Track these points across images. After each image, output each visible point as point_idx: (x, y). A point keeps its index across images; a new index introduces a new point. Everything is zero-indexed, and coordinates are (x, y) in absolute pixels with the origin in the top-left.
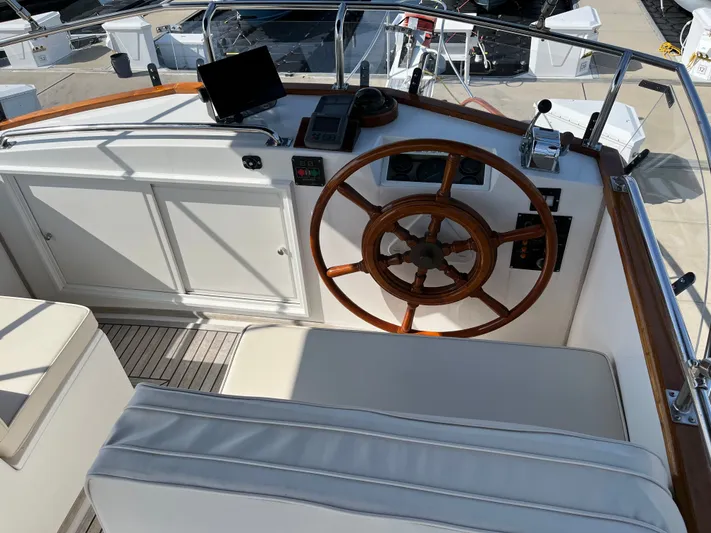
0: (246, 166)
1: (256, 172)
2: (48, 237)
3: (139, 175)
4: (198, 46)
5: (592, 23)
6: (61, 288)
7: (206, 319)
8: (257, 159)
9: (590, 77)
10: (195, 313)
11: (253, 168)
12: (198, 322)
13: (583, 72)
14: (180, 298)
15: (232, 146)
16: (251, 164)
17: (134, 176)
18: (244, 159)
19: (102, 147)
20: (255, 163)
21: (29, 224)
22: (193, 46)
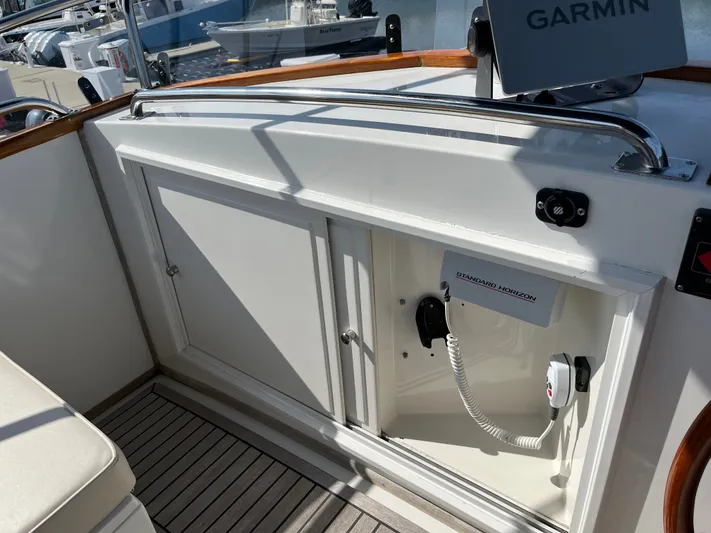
0: (541, 214)
1: (564, 235)
2: (172, 271)
3: (309, 195)
6: (179, 350)
7: (368, 482)
8: (582, 200)
10: (352, 463)
11: (560, 222)
12: (353, 484)
14: (335, 430)
15: (517, 158)
16: (558, 210)
17: (298, 195)
18: (543, 195)
19: (259, 133)
20: (568, 211)
21: (151, 247)
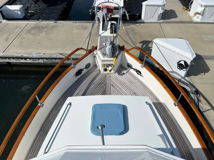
4: (17, 10)
5: (163, 3)
9: (161, 21)
13: (159, 19)
22: (15, 10)
